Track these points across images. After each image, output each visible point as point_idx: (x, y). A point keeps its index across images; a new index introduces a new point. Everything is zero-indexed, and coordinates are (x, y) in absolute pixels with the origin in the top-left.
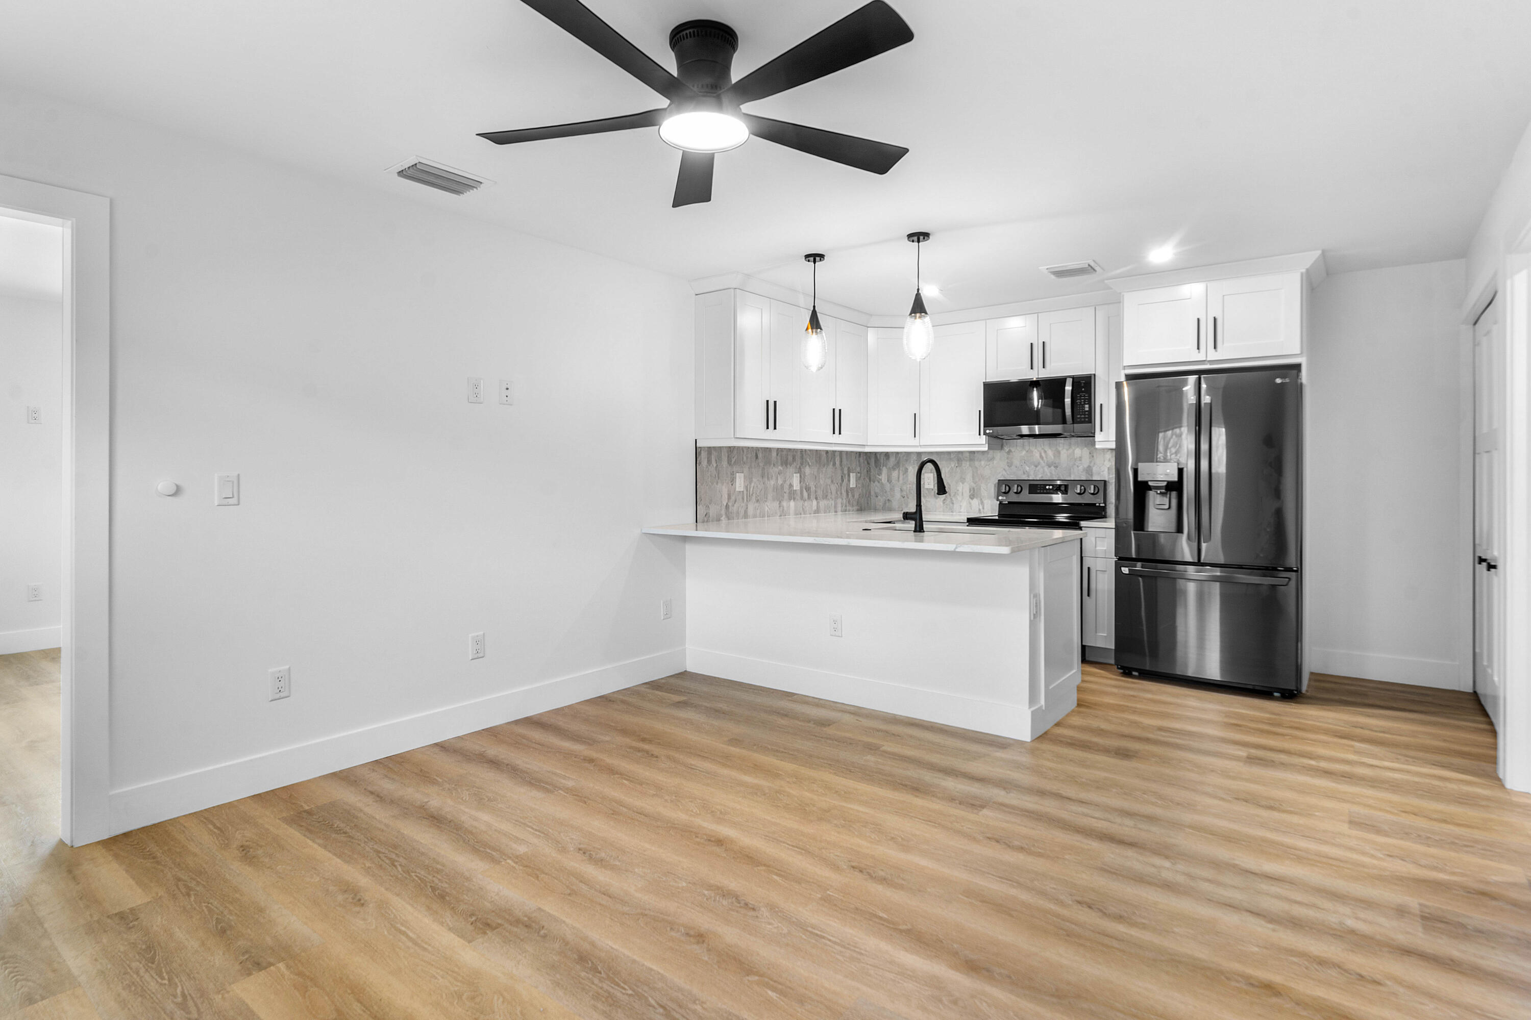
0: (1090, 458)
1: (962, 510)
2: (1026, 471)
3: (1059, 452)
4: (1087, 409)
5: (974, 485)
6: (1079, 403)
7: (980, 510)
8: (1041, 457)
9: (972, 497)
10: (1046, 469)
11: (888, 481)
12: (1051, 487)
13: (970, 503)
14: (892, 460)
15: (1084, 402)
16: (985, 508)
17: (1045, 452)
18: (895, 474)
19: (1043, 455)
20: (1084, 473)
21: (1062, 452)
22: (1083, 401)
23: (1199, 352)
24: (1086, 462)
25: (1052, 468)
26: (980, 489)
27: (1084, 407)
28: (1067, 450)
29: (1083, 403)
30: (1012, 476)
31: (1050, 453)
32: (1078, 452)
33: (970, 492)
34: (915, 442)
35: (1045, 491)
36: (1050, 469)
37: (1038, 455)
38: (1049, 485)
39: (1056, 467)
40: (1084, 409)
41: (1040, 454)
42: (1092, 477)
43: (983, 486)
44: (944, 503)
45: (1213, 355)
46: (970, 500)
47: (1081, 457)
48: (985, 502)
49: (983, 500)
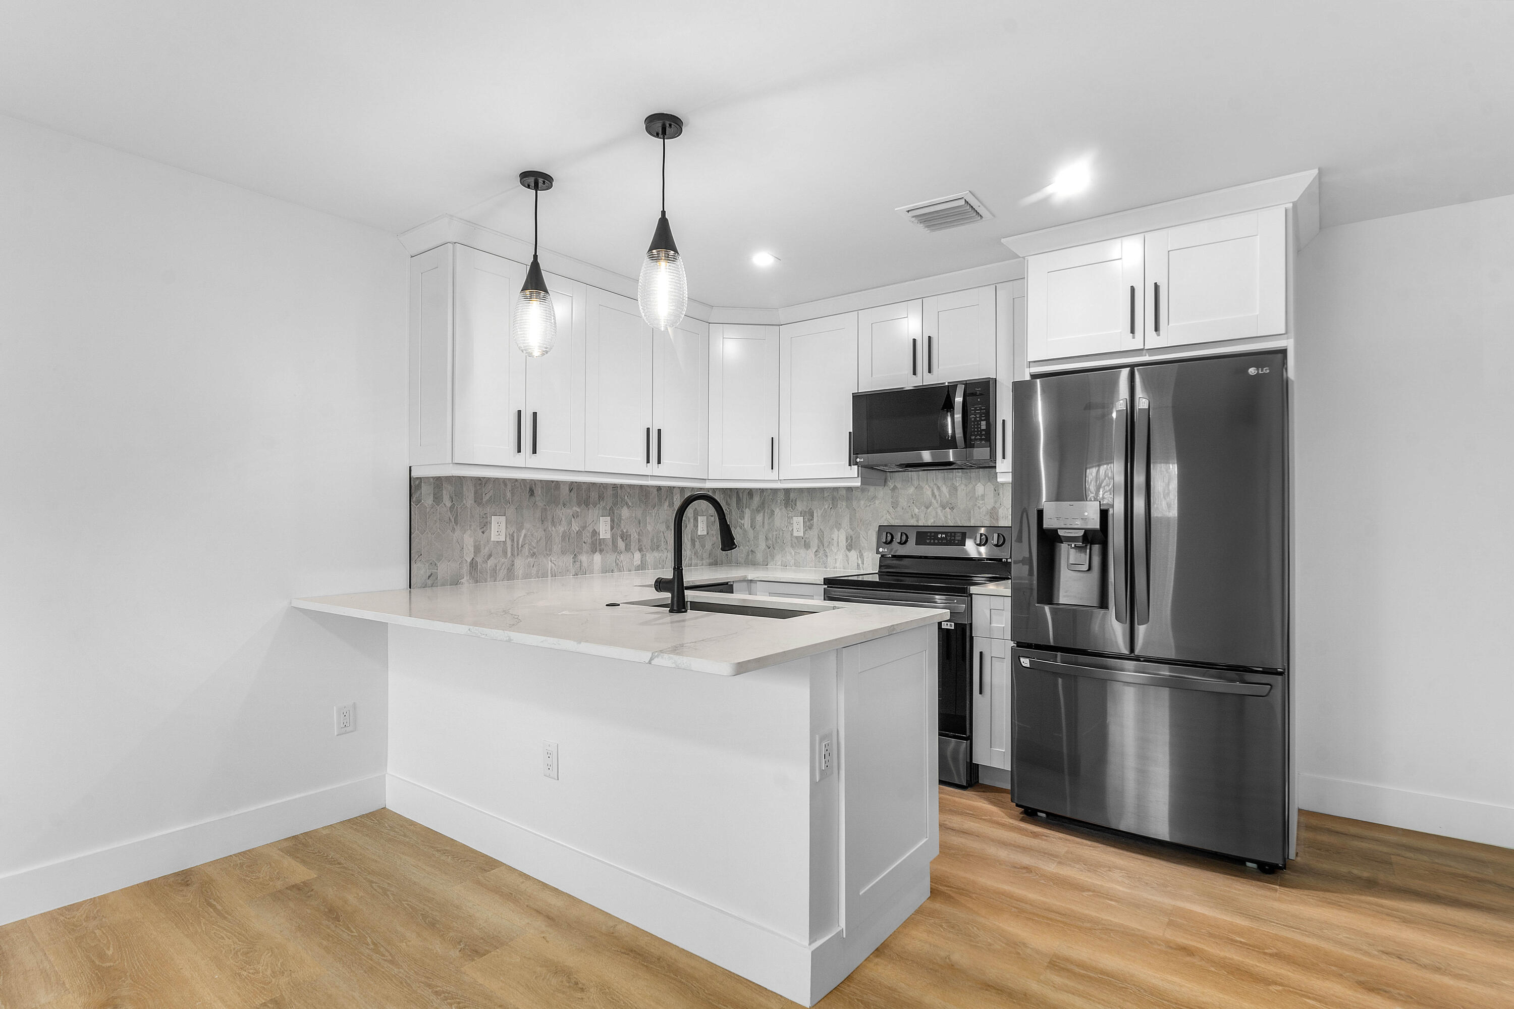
0: (995, 496)
1: (838, 565)
2: (915, 514)
3: (956, 489)
4: (984, 427)
5: (852, 533)
6: (973, 419)
7: (858, 565)
8: (933, 494)
9: (849, 548)
10: (939, 510)
11: (751, 527)
12: (944, 536)
13: (847, 556)
14: (756, 499)
15: (980, 417)
16: (865, 563)
17: (939, 488)
18: (759, 518)
19: (937, 493)
20: (988, 517)
21: (959, 489)
22: (978, 416)
23: (1134, 338)
24: (990, 502)
25: (948, 509)
26: (859, 537)
27: (980, 424)
28: (966, 486)
29: (978, 419)
30: (897, 521)
31: (944, 489)
32: (980, 488)
33: (847, 541)
34: (773, 475)
35: (936, 541)
36: (944, 511)
37: (929, 493)
38: (942, 533)
39: (952, 509)
40: (980, 428)
41: (932, 490)
42: (998, 523)
43: (862, 533)
44: (816, 556)
45: (1154, 341)
46: (846, 551)
47: (983, 496)
48: (865, 554)
49: (863, 552)
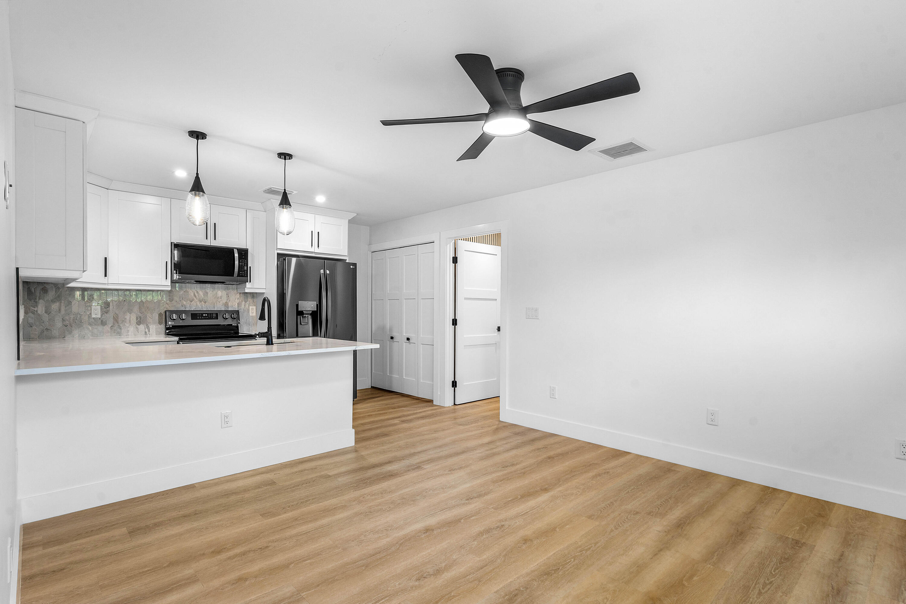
0: (227, 297)
1: (129, 334)
2: (184, 305)
3: (207, 293)
4: (245, 269)
5: (140, 315)
6: (241, 265)
7: (146, 332)
8: (194, 295)
9: (139, 323)
10: (198, 303)
11: (46, 312)
12: (206, 315)
13: (137, 328)
14: (52, 294)
16: (150, 331)
17: (197, 292)
18: (55, 306)
19: (196, 294)
20: (223, 306)
21: (209, 294)
22: (243, 264)
23: (312, 248)
24: (224, 300)
25: (203, 302)
26: (146, 317)
28: (212, 291)
30: (173, 308)
31: (201, 293)
32: (220, 293)
33: (137, 320)
35: (203, 318)
36: (201, 303)
37: (192, 294)
39: (205, 302)
41: (194, 293)
42: (228, 309)
43: (149, 315)
44: (111, 329)
45: (317, 250)
46: (137, 325)
47: (221, 297)
48: (151, 327)
49: (149, 325)
